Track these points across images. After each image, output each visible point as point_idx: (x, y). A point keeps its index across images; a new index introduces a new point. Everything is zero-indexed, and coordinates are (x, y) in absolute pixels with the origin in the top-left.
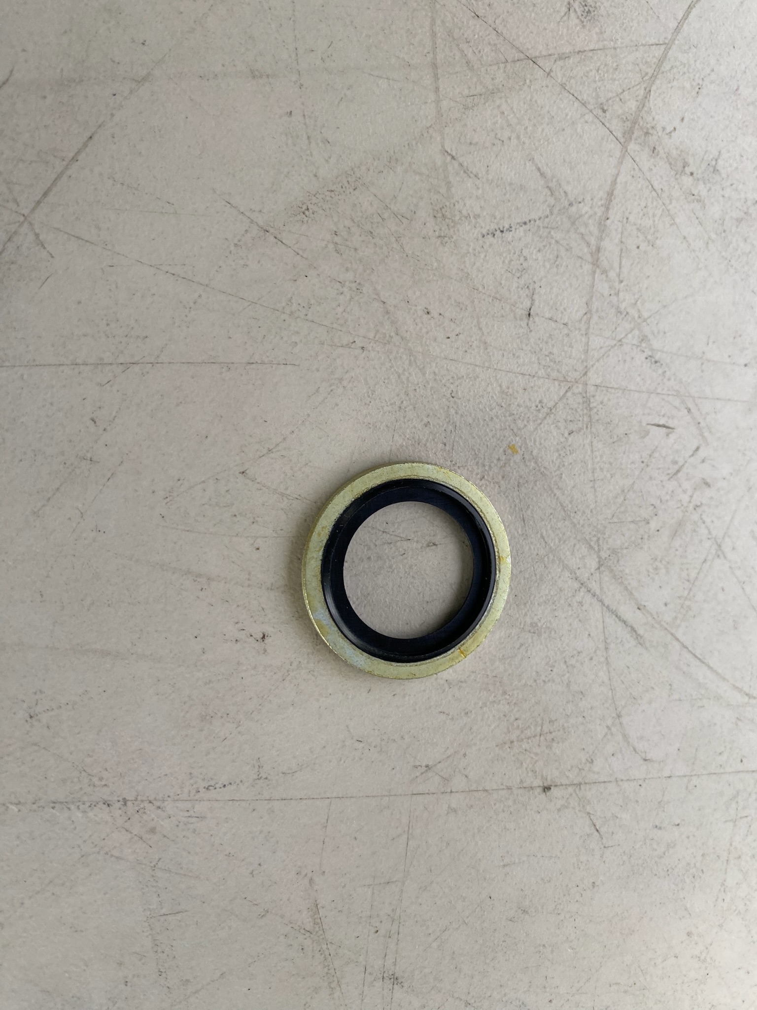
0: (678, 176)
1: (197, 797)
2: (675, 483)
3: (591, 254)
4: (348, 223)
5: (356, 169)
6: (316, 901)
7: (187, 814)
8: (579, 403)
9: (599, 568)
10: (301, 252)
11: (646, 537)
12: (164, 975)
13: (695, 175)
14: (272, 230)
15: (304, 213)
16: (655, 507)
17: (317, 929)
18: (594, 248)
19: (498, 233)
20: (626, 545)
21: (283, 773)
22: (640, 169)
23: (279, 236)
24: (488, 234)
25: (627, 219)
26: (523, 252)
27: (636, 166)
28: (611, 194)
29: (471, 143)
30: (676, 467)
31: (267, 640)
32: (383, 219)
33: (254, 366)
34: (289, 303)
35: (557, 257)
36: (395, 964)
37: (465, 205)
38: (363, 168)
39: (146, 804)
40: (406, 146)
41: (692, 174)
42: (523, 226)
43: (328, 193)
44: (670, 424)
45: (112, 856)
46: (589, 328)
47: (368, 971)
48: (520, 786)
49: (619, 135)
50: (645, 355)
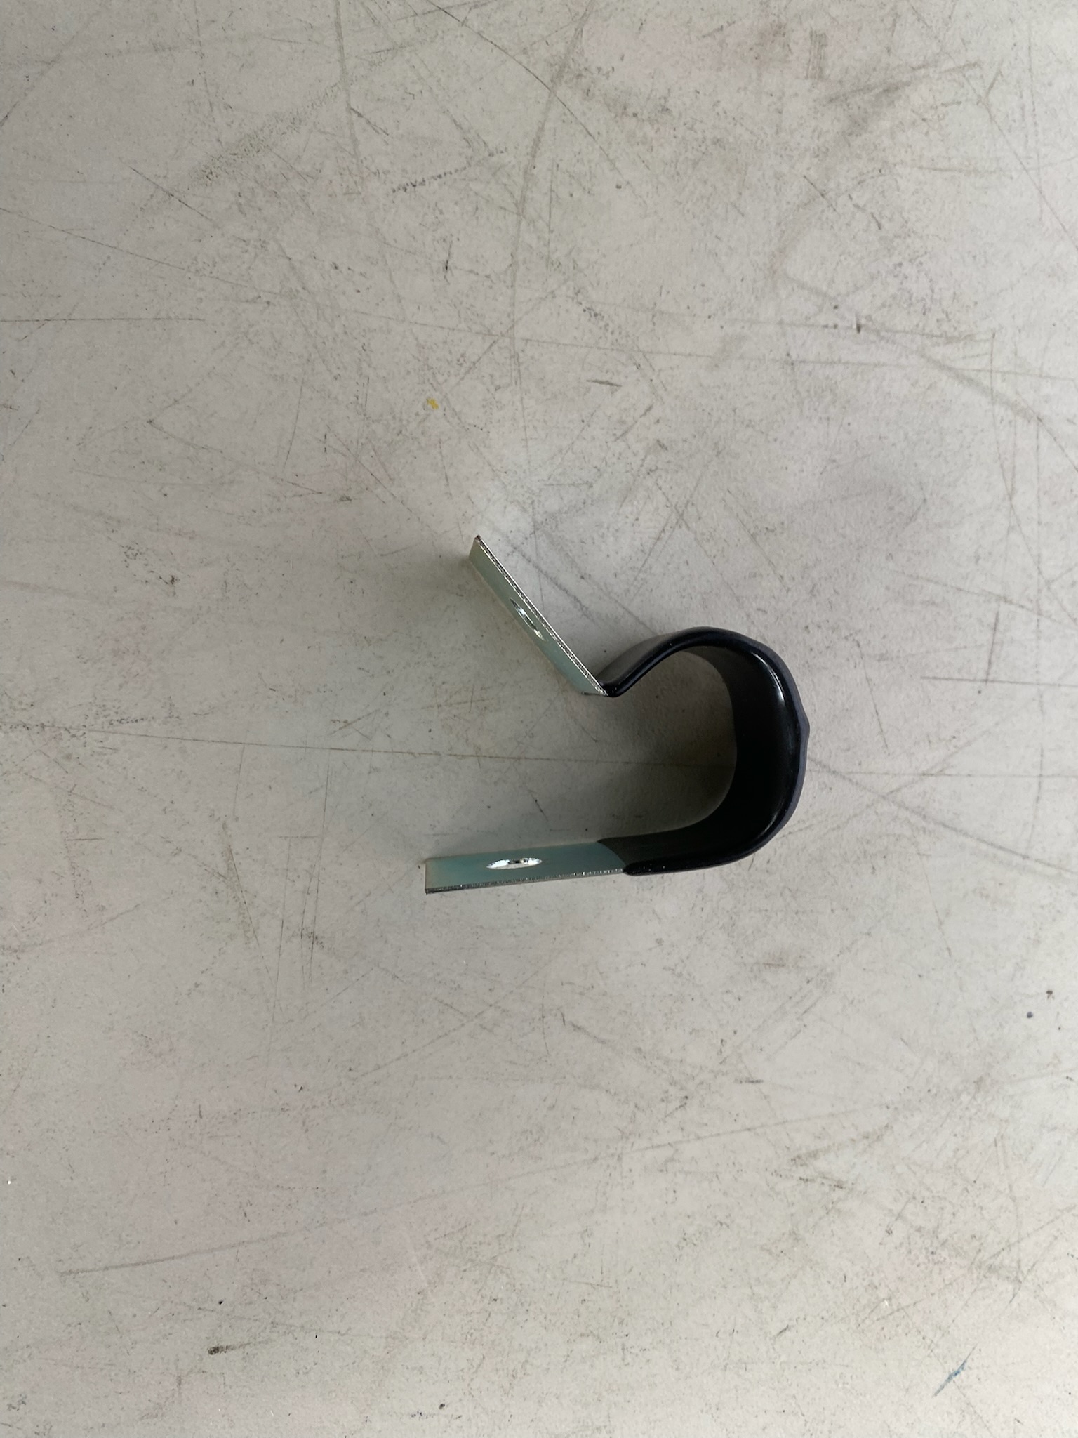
0: (618, 119)
1: (111, 729)
2: (622, 445)
3: (516, 205)
4: (252, 184)
5: (259, 132)
6: (230, 846)
7: (101, 745)
8: (505, 358)
9: (534, 532)
10: (204, 214)
11: (589, 502)
12: (80, 897)
13: (639, 116)
14: (176, 194)
15: (207, 177)
16: (599, 470)
17: (232, 875)
18: (519, 199)
19: (410, 188)
20: (566, 509)
21: (195, 714)
22: (572, 113)
23: (183, 199)
24: (399, 189)
25: (558, 166)
26: (438, 205)
27: (567, 111)
28: (537, 142)
29: (378, 100)
30: (624, 427)
31: (176, 584)
32: (287, 179)
33: (161, 321)
34: (195, 262)
35: (477, 208)
36: (314, 922)
37: (373, 161)
38: (267, 131)
39: (62, 731)
40: (310, 106)
41: (635, 115)
42: (438, 179)
43: (230, 156)
44: (615, 380)
45: (31, 777)
46: (515, 280)
47: (285, 925)
48: (450, 752)
49: (547, 80)
50: (583, 306)
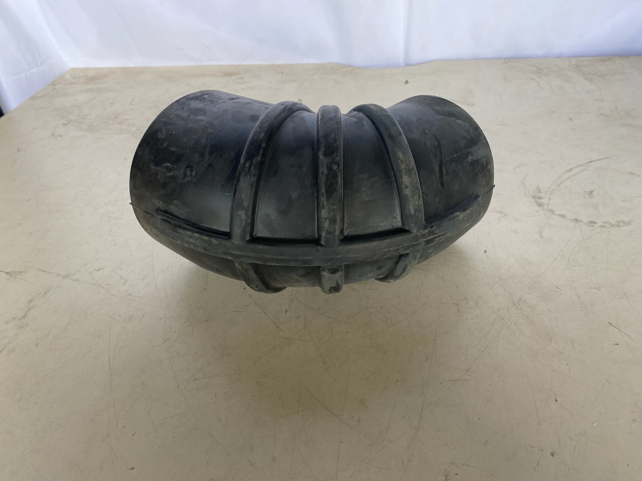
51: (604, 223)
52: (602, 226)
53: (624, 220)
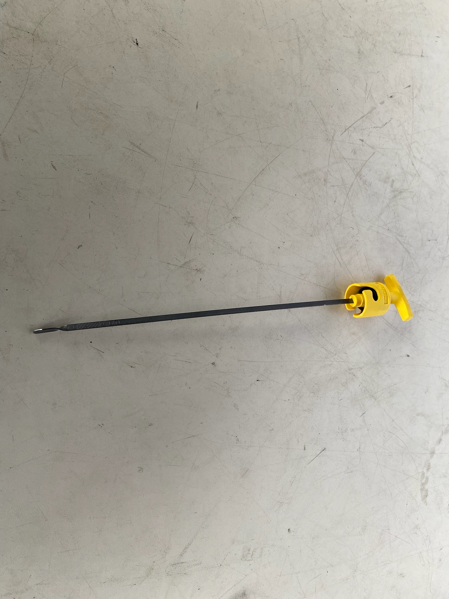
51: (427, 479)
52: (423, 474)
53: (428, 497)
